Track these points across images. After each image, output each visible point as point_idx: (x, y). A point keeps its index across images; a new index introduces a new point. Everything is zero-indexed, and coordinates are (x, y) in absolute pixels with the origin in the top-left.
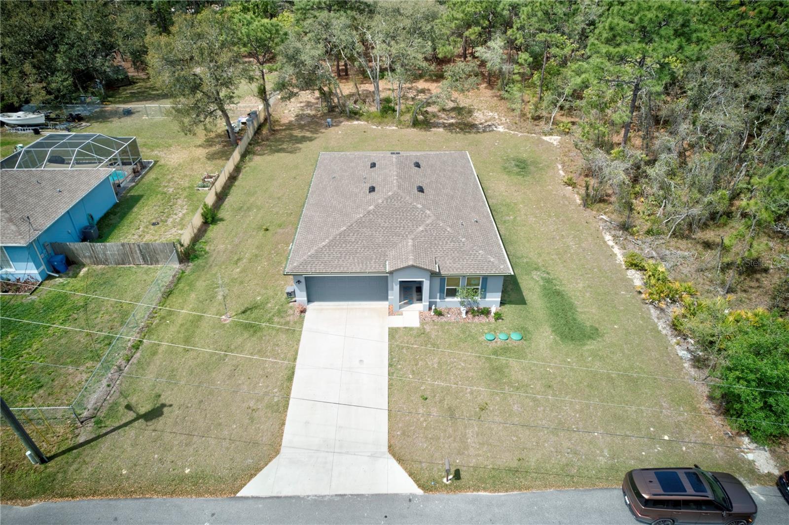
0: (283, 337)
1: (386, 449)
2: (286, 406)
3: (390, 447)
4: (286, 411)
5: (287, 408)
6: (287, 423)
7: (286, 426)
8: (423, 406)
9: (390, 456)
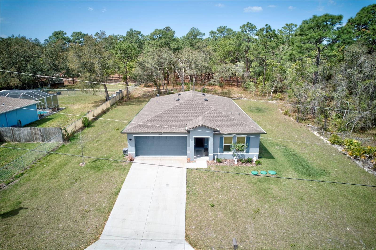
0: (117, 173)
1: (183, 238)
2: (110, 210)
3: (186, 236)
4: (110, 213)
5: (111, 211)
6: (109, 219)
7: (108, 221)
8: (212, 210)
9: (186, 243)
